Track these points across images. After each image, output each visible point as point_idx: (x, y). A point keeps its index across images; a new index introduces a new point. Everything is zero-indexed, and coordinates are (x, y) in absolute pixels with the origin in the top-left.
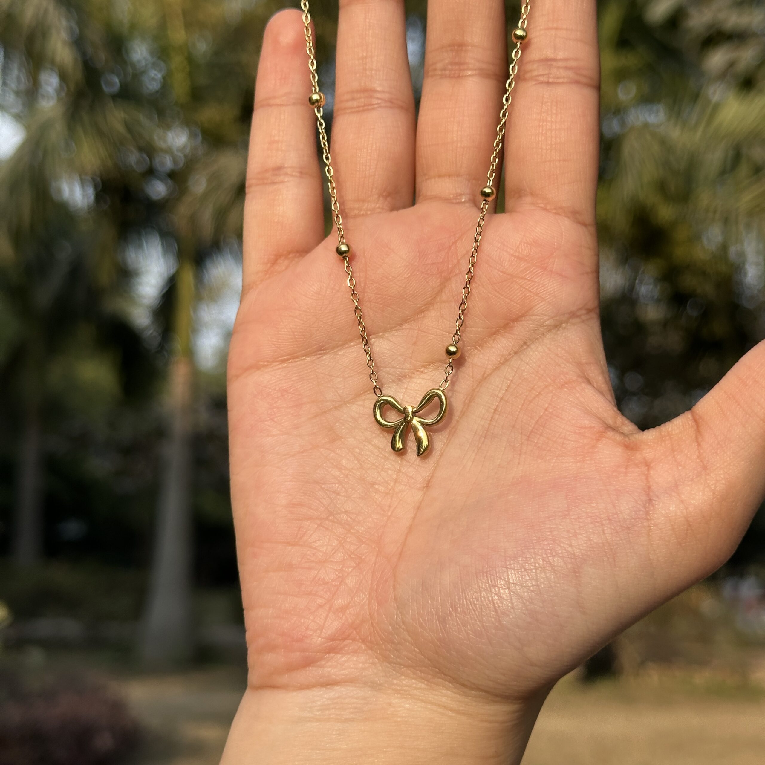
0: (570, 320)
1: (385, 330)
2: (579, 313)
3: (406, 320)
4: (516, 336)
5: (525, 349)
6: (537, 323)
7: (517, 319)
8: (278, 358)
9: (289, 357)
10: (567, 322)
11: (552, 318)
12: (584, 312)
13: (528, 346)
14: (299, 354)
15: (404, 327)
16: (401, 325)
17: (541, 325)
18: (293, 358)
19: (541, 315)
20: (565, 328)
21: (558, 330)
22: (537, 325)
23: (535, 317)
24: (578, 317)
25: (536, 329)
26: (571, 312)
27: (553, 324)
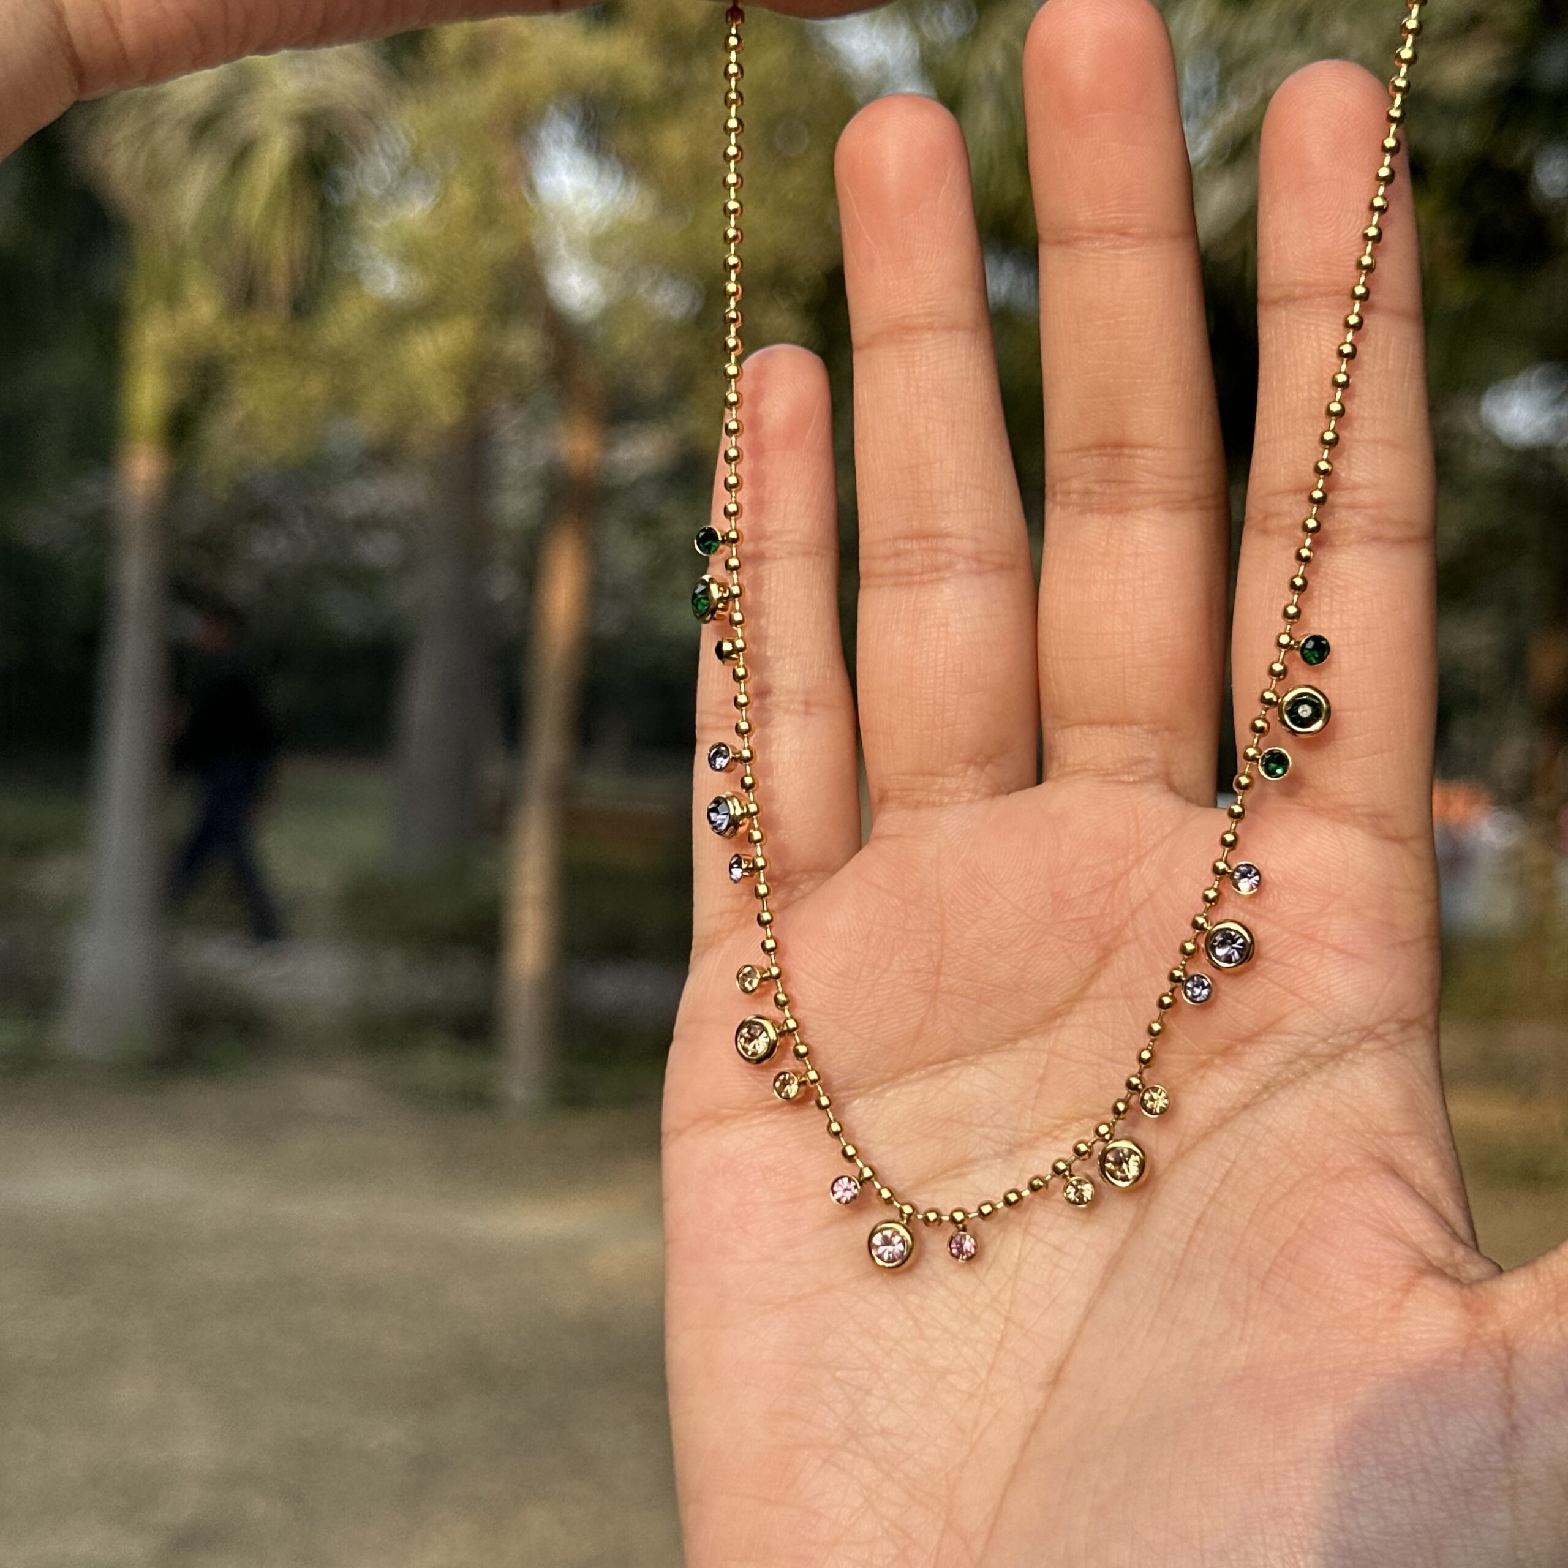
0: (1364, 1046)
1: (982, 1051)
2: (1380, 1030)
3: (1023, 1032)
4: (1247, 1073)
5: (1265, 1100)
6: (1291, 1048)
7: (1250, 1039)
10: (1355, 1048)
11: (1323, 1040)
12: (1393, 1026)
13: (1273, 1095)
15: (1019, 1045)
16: (1014, 1040)
17: (1302, 1055)
19: (1300, 1034)
20: (1351, 1062)
21: (1337, 1065)
22: (1291, 1053)
23: (1289, 1038)
24: (1379, 1037)
25: (1290, 1062)
26: (1365, 1028)
27: (1326, 1051)
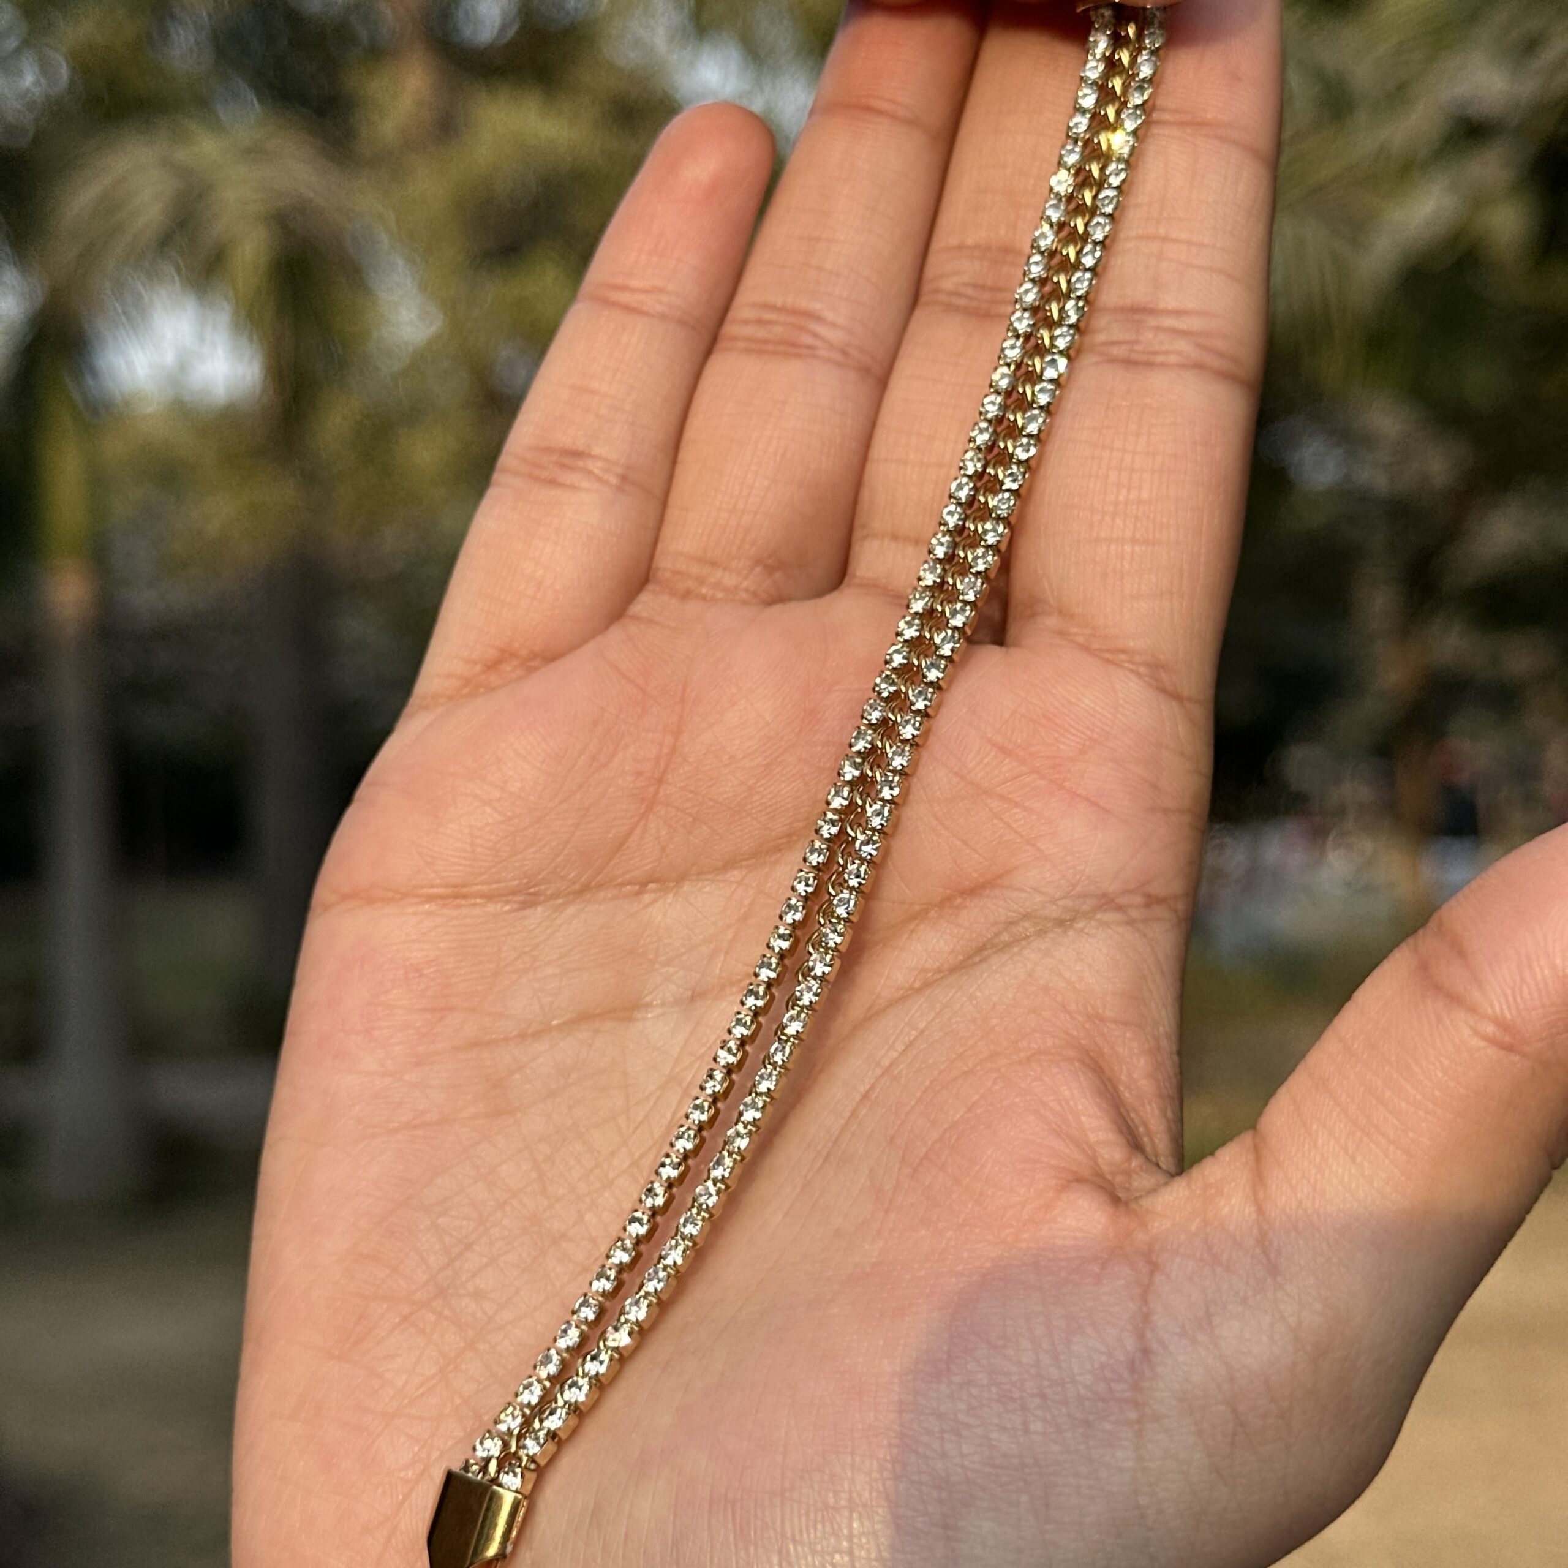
0: (1099, 916)
2: (1123, 900)
4: (963, 931)
6: (1016, 907)
7: (973, 891)
8: (422, 887)
9: (449, 891)
10: (1089, 915)
11: (1054, 901)
12: (1138, 900)
13: (984, 960)
14: (475, 888)
17: (1026, 916)
18: (456, 897)
19: (1029, 890)
20: (1082, 930)
21: (1065, 932)
22: (1015, 912)
23: (1016, 895)
24: (1120, 908)
25: (1011, 923)
26: (1104, 895)
27: (1055, 915)
